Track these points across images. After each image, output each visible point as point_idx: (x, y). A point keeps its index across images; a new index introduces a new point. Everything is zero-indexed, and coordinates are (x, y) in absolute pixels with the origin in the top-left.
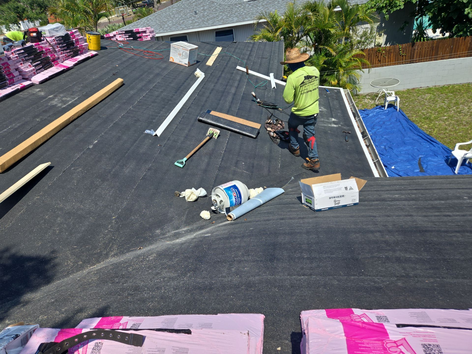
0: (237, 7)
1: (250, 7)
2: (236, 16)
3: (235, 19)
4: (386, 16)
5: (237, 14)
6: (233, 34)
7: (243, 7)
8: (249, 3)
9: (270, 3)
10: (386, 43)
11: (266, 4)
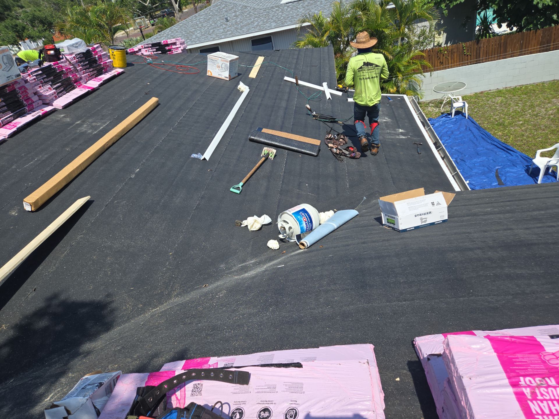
0: (274, 10)
1: (289, 9)
2: (275, 21)
3: (273, 24)
4: (444, 12)
5: (274, 18)
6: (271, 41)
7: (280, 10)
8: (288, 5)
9: (312, 4)
10: (446, 43)
11: (307, 6)
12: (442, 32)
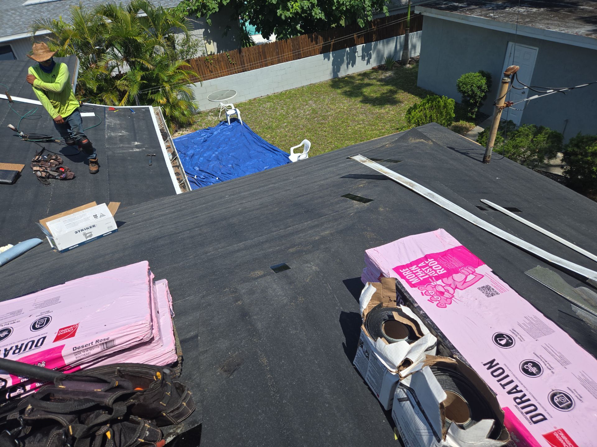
0: (9, 13)
1: (29, 13)
2: (11, 27)
3: (9, 31)
4: (208, 21)
5: (10, 23)
6: (12, 51)
7: (18, 13)
8: (27, 7)
9: (59, 8)
11: (54, 10)
12: (212, 41)
